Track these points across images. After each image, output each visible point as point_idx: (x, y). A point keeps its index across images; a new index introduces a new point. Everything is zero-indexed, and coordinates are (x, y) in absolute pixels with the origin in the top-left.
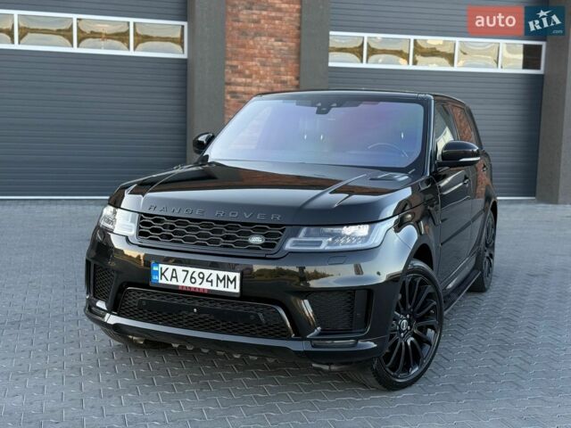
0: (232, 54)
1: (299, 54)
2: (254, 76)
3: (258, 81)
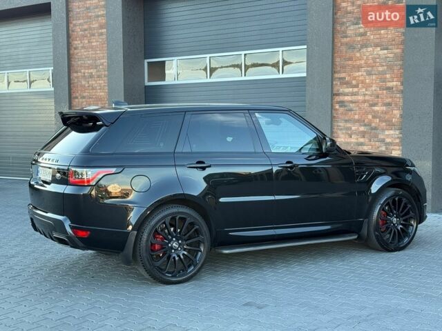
0: (340, 67)
2: (360, 86)
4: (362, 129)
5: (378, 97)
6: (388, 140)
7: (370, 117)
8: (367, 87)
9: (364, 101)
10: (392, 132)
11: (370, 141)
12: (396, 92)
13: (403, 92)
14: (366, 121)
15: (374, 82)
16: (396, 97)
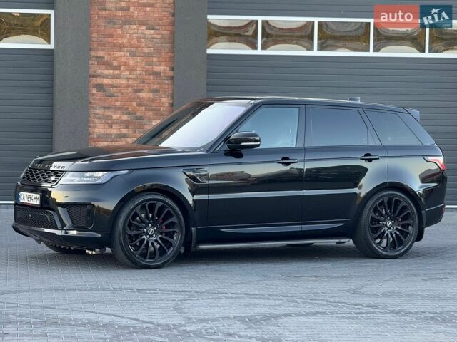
0: (98, 44)
1: (173, 42)
2: (123, 68)
3: (127, 73)
4: (125, 118)
5: (143, 82)
7: (135, 104)
8: (131, 69)
9: (128, 86)
11: (135, 132)
12: (164, 78)
13: (172, 78)
14: (130, 109)
15: (139, 64)
16: (164, 83)
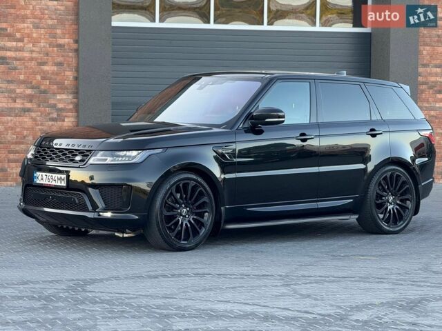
1: (77, 14)
2: (26, 40)
4: (29, 91)
5: (47, 55)
6: (60, 106)
7: (39, 78)
8: (35, 42)
9: (32, 59)
10: (64, 96)
11: (39, 106)
12: (68, 51)
13: (77, 51)
14: (34, 83)
15: (43, 37)
16: (68, 57)
